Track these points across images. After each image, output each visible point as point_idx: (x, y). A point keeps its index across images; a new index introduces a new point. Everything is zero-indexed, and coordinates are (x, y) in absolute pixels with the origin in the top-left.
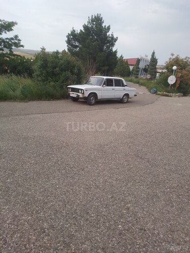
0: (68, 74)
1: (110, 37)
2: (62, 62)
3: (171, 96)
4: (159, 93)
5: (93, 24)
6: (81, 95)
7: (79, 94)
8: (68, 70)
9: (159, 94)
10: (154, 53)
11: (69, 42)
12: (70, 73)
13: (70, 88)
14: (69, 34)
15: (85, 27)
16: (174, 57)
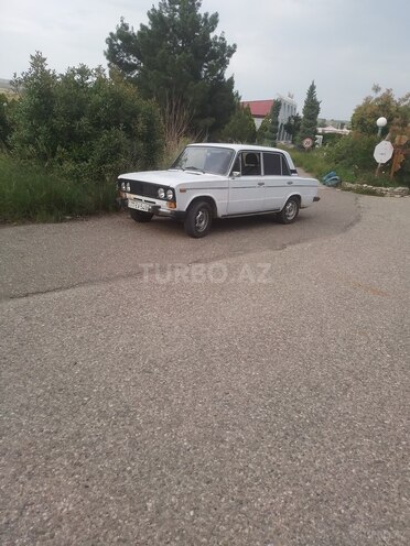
0: (120, 136)
1: (216, 44)
2: (97, 98)
3: (382, 195)
4: (349, 185)
5: (175, 10)
6: (164, 207)
7: (158, 202)
8: (117, 124)
9: (349, 189)
10: (312, 88)
11: (112, 54)
12: (122, 134)
13: (126, 181)
14: (111, 34)
15: (155, 17)
16: (379, 95)
